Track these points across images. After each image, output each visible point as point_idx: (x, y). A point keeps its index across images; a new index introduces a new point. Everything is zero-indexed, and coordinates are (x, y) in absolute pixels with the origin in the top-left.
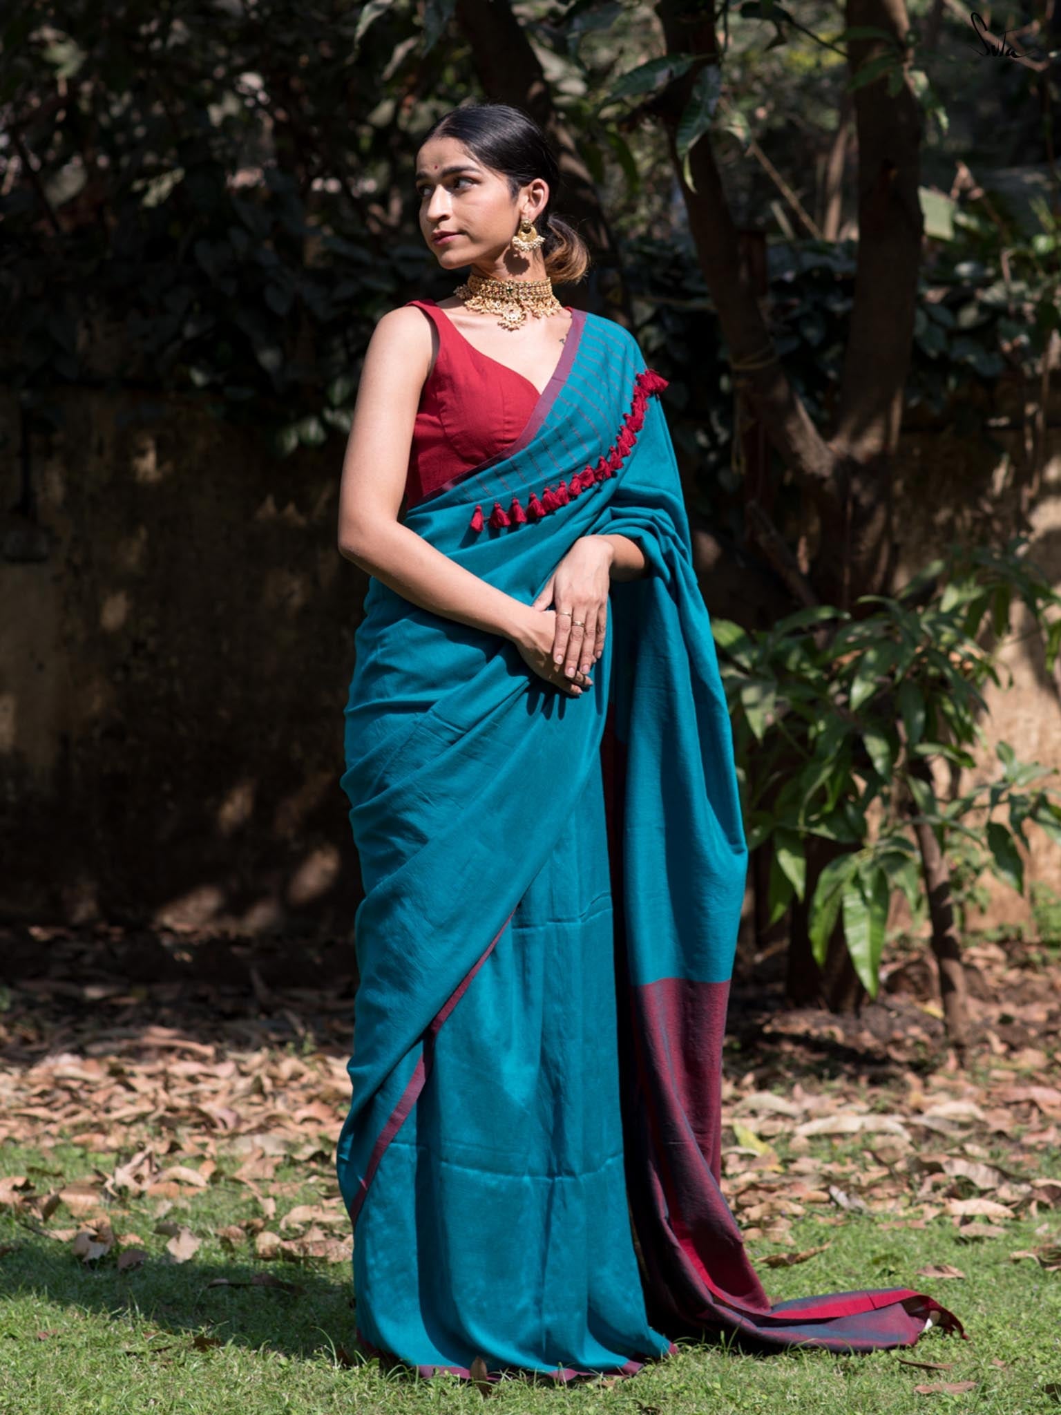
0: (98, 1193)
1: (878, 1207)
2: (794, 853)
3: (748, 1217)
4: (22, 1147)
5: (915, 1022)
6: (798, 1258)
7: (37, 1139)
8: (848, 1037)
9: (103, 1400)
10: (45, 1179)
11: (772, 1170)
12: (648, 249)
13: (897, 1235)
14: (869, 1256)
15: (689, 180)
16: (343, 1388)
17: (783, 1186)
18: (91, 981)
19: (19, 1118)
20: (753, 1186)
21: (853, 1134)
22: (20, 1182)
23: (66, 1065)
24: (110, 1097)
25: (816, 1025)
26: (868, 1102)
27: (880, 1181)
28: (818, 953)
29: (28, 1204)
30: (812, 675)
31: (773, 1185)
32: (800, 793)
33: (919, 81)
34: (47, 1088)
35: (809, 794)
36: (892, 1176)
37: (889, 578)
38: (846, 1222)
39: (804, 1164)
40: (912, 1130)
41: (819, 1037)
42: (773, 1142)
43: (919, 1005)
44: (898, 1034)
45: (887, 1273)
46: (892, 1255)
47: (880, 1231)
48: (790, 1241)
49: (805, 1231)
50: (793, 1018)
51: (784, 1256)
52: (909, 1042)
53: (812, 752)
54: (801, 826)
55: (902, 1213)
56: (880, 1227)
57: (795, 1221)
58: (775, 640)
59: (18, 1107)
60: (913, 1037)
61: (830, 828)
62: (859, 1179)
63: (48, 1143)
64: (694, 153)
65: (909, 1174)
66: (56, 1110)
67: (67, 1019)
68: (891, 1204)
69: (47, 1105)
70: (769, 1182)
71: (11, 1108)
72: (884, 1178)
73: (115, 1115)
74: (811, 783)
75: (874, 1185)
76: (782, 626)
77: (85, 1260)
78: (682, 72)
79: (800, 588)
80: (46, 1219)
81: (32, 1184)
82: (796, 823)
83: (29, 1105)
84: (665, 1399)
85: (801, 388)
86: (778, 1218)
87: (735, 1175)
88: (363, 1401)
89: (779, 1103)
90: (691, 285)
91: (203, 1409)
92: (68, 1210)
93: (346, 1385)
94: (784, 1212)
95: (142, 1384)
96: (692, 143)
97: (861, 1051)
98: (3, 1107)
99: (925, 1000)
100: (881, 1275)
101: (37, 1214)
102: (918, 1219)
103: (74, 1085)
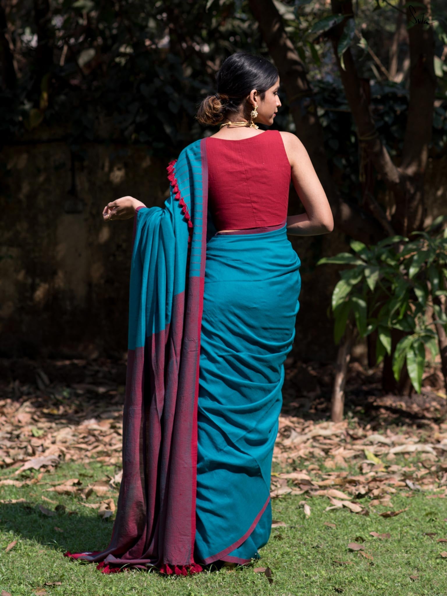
0: (108, 486)
1: (425, 488)
2: (386, 335)
3: (373, 494)
4: (76, 463)
5: (434, 400)
6: (395, 514)
7: (82, 459)
8: (407, 407)
9: (114, 589)
10: (86, 478)
11: (381, 472)
13: (434, 501)
14: (424, 513)
15: (343, 66)
16: (212, 580)
17: (387, 479)
18: (101, 384)
19: (75, 449)
20: (374, 479)
21: (413, 452)
22: (76, 481)
23: (92, 424)
24: (111, 439)
25: (394, 402)
26: (418, 437)
27: (425, 476)
28: (396, 376)
29: (79, 492)
30: (393, 263)
31: (383, 479)
32: (388, 312)
33: (435, 24)
34: (86, 435)
35: (393, 312)
36: (430, 473)
38: (412, 495)
39: (394, 468)
40: (437, 450)
41: (396, 407)
42: (380, 457)
43: (435, 392)
44: (428, 405)
45: (431, 520)
46: (433, 512)
47: (427, 499)
48: (391, 505)
49: (397, 500)
50: (385, 399)
51: (389, 513)
52: (432, 409)
53: (393, 294)
54: (389, 324)
55: (435, 490)
56: (427, 497)
57: (393, 496)
58: (376, 249)
59: (74, 444)
60: (434, 407)
61: (401, 325)
62: (417, 475)
63: (87, 461)
64: (345, 55)
65: (437, 472)
66: (90, 445)
67: (92, 401)
68: (431, 487)
69: (86, 443)
70: (380, 477)
71: (71, 444)
72: (427, 474)
73: (114, 447)
74: (393, 307)
75: (423, 478)
76: (381, 244)
77: (104, 517)
78: (340, 21)
79: (387, 227)
80: (87, 498)
81: (81, 482)
82: (387, 324)
83: (79, 443)
84: (345, 584)
85: (384, 142)
86: (385, 495)
87: (366, 473)
88: (220, 586)
89: (382, 439)
90: (339, 100)
91: (154, 591)
92: (95, 494)
93: (213, 578)
94: (388, 492)
95: (129, 579)
96: (344, 51)
97: (413, 413)
98: (68, 444)
99: (438, 390)
100: (429, 522)
101: (84, 497)
102: (442, 494)
103: (96, 433)
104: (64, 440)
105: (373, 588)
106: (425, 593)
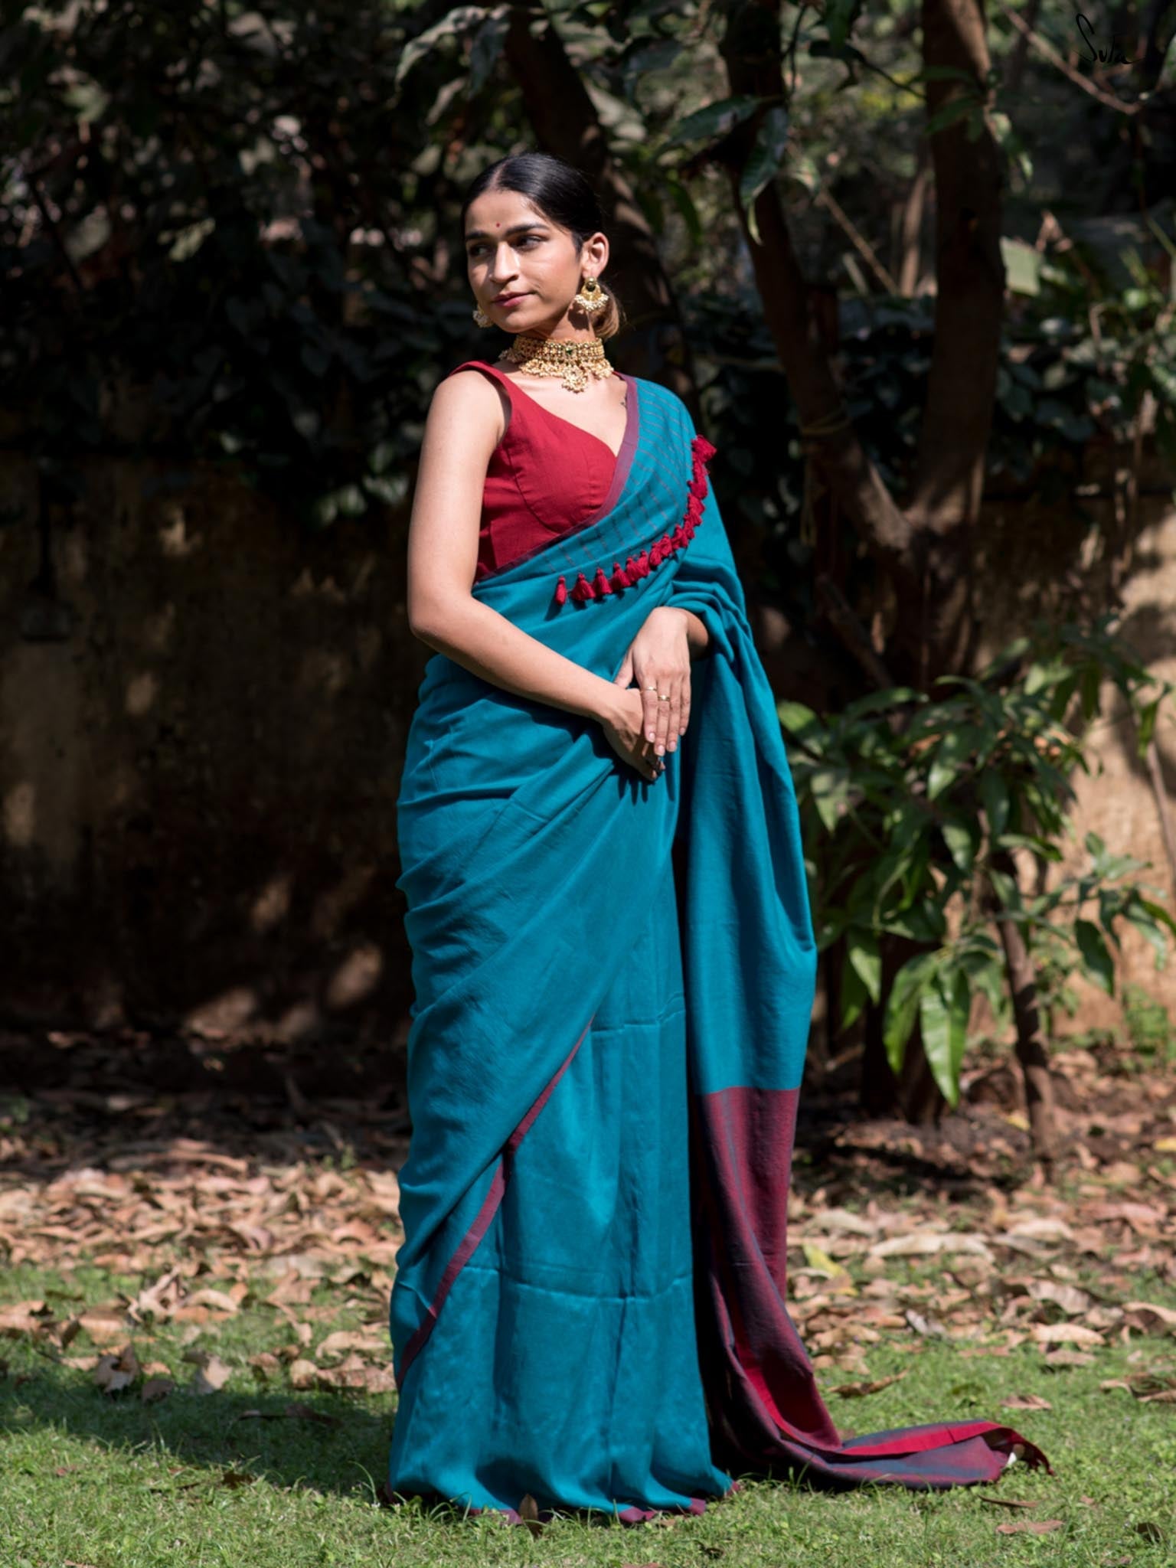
0: (120, 1318)
1: (958, 1333)
2: (869, 951)
3: (818, 1343)
4: (40, 1269)
5: (999, 1133)
6: (872, 1388)
7: (56, 1260)
8: (927, 1150)
9: (126, 1541)
10: (65, 1304)
11: (845, 1293)
12: (712, 305)
13: (979, 1363)
14: (948, 1386)
15: (755, 230)
16: (383, 1528)
17: (856, 1311)
18: (114, 1090)
19: (37, 1238)
20: (824, 1311)
21: (932, 1255)
22: (37, 1306)
23: (88, 1181)
24: (135, 1215)
25: (892, 1138)
26: (948, 1220)
27: (961, 1305)
28: (894, 1059)
29: (45, 1330)
30: (888, 761)
31: (846, 1310)
32: (874, 888)
33: (1001, 124)
34: (67, 1205)
35: (885, 889)
36: (974, 1300)
37: (970, 657)
38: (923, 1349)
39: (879, 1287)
40: (996, 1250)
41: (896, 1150)
42: (846, 1263)
43: (1003, 1117)
44: (981, 1147)
45: (967, 1404)
46: (973, 1385)
47: (960, 1359)
48: (864, 1369)
49: (880, 1359)
50: (868, 1129)
51: (857, 1385)
52: (992, 1156)
53: (887, 845)
54: (876, 924)
55: (984, 1340)
56: (961, 1354)
57: (869, 1348)
58: (848, 724)
59: (36, 1226)
60: (997, 1151)
61: (908, 925)
62: (938, 1303)
63: (68, 1265)
64: (760, 202)
65: (991, 1297)
66: (76, 1229)
67: (88, 1132)
68: (972, 1330)
69: (67, 1224)
70: (841, 1306)
71: (28, 1227)
72: (965, 1301)
73: (140, 1235)
74: (886, 877)
75: (953, 1309)
76: (855, 709)
77: (107, 1390)
78: (747, 115)
79: (875, 669)
80: (65, 1346)
81: (50, 1308)
82: (870, 920)
83: (47, 1224)
84: (729, 1539)
85: (875, 454)
86: (851, 1345)
87: (805, 1299)
88: (404, 1541)
89: (853, 1221)
90: (757, 343)
91: (233, 1551)
92: (88, 1336)
93: (386, 1524)
94: (857, 1339)
95: (167, 1524)
96: (757, 191)
97: (941, 1166)
98: (20, 1227)
99: (1010, 1111)
100: (961, 1406)
101: (56, 1341)
102: (1001, 1346)
103: (96, 1202)
104: (10, 1217)
105: (801, 1549)
106: (935, 1561)
